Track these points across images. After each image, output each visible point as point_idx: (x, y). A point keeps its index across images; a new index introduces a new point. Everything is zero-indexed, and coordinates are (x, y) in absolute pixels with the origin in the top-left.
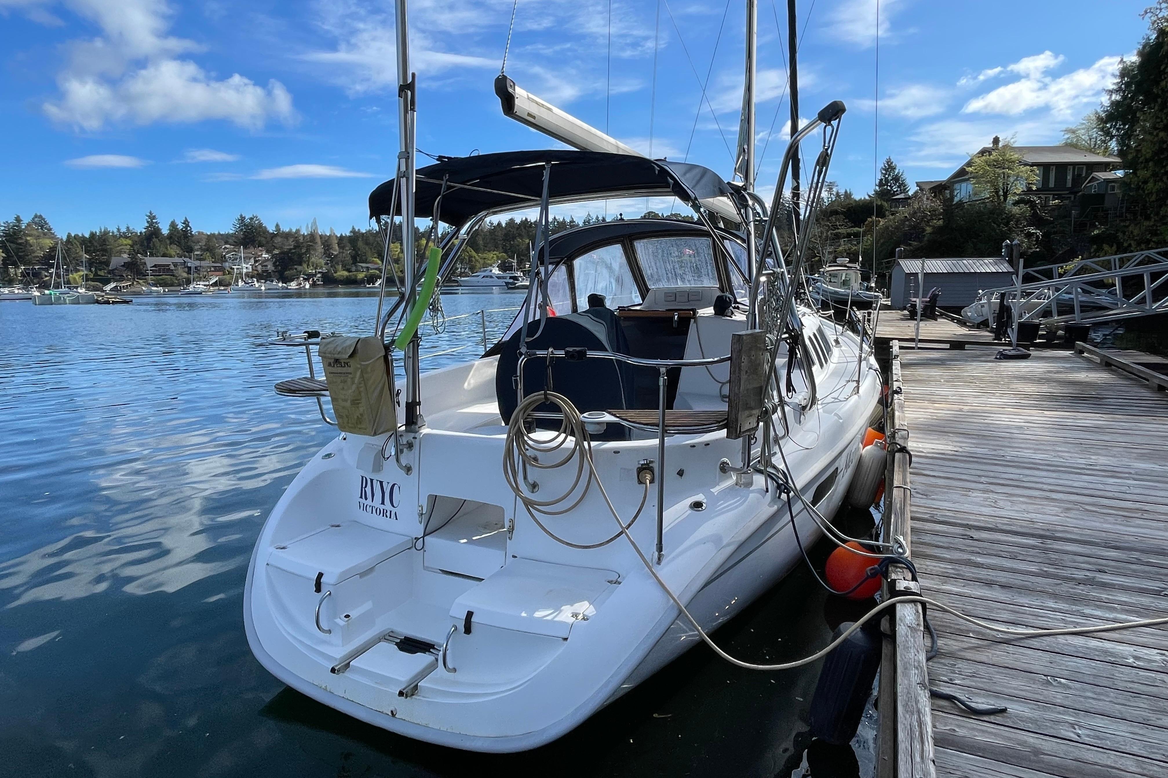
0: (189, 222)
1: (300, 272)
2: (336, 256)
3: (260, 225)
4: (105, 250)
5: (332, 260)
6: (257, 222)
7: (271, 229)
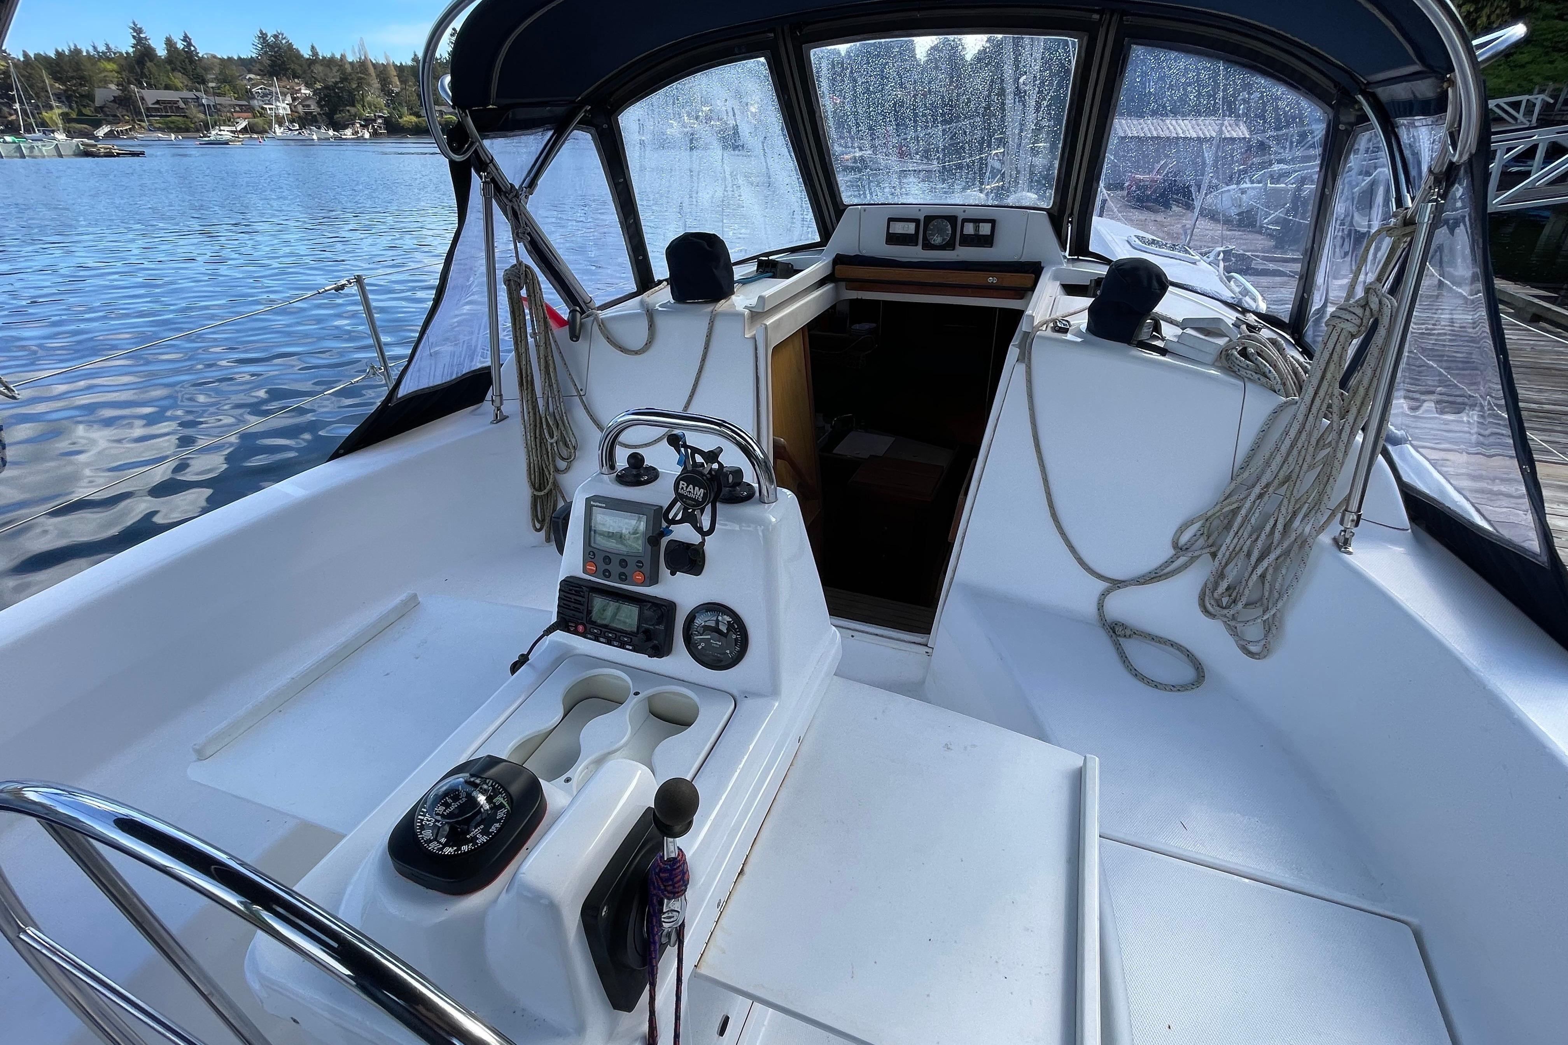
0: (190, 39)
1: (355, 116)
2: (397, 94)
3: (290, 46)
4: (82, 78)
5: (393, 100)
6: (284, 42)
7: (306, 53)
